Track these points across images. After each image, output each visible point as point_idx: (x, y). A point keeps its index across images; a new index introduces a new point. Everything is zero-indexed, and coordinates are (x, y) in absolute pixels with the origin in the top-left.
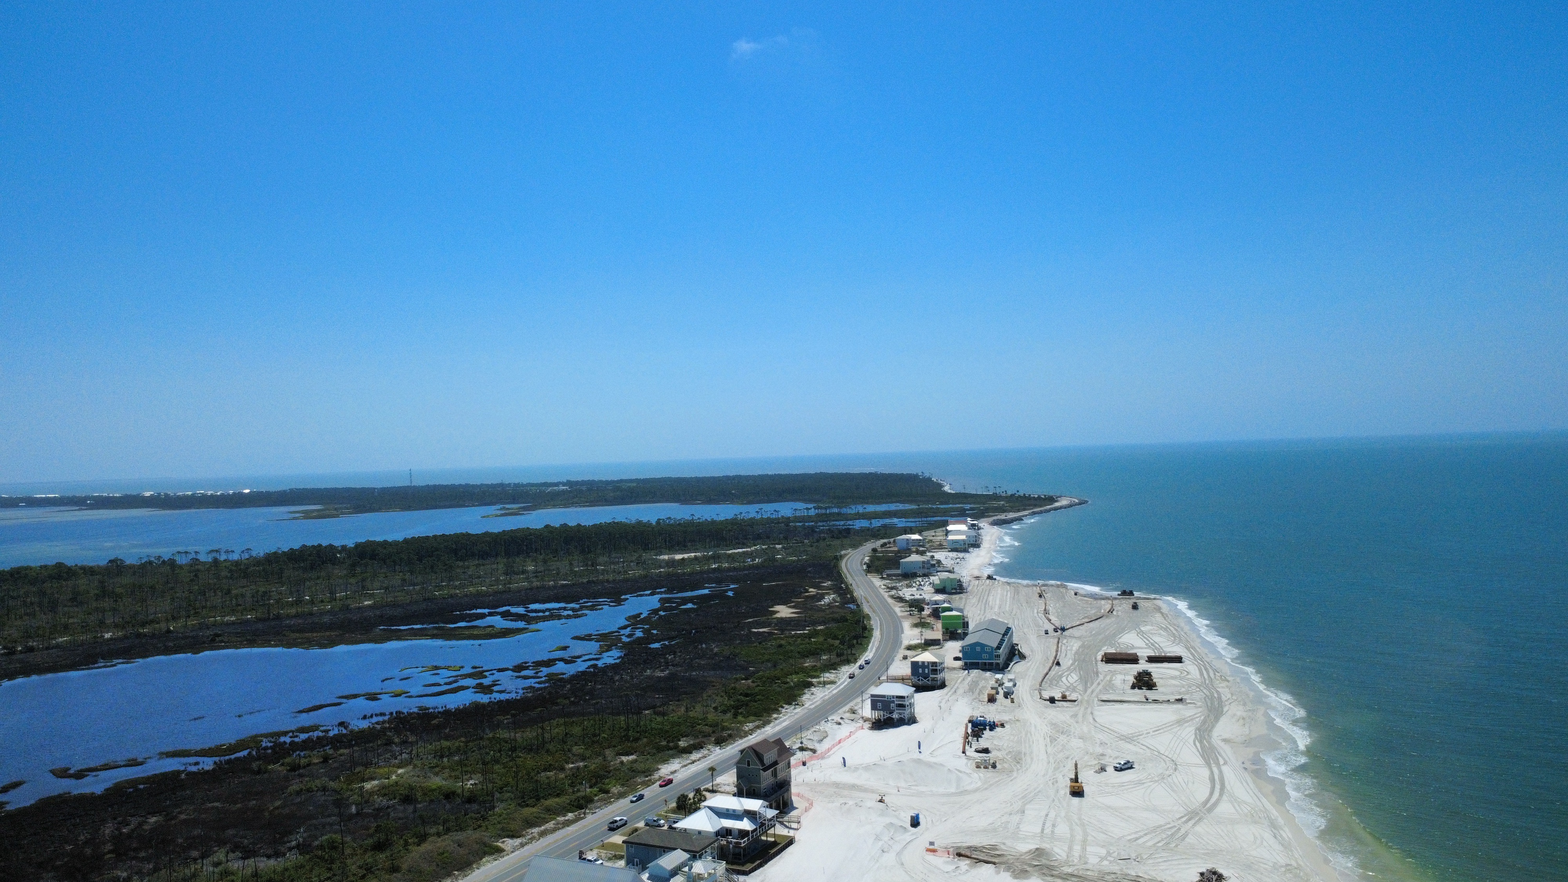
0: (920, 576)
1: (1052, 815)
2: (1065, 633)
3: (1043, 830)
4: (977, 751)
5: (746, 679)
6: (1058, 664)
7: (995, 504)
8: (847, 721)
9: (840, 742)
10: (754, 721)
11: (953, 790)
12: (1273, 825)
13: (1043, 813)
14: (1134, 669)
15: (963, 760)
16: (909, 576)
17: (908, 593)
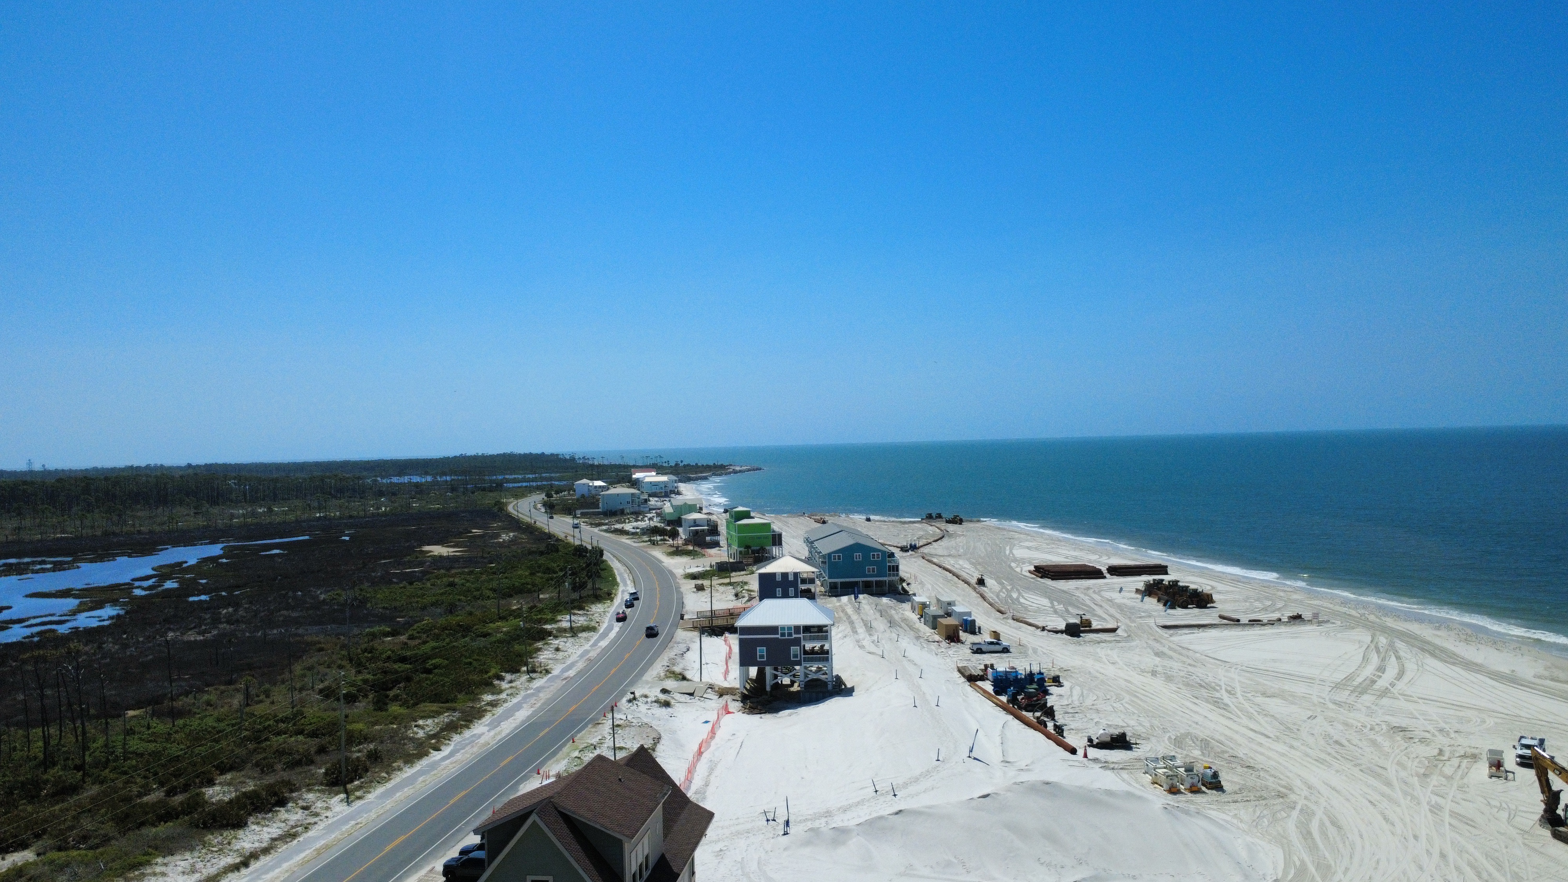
2: (920, 552)
4: (1099, 745)
5: (394, 633)
6: (981, 583)
8: (678, 696)
10: (438, 713)
16: (617, 514)
17: (628, 527)
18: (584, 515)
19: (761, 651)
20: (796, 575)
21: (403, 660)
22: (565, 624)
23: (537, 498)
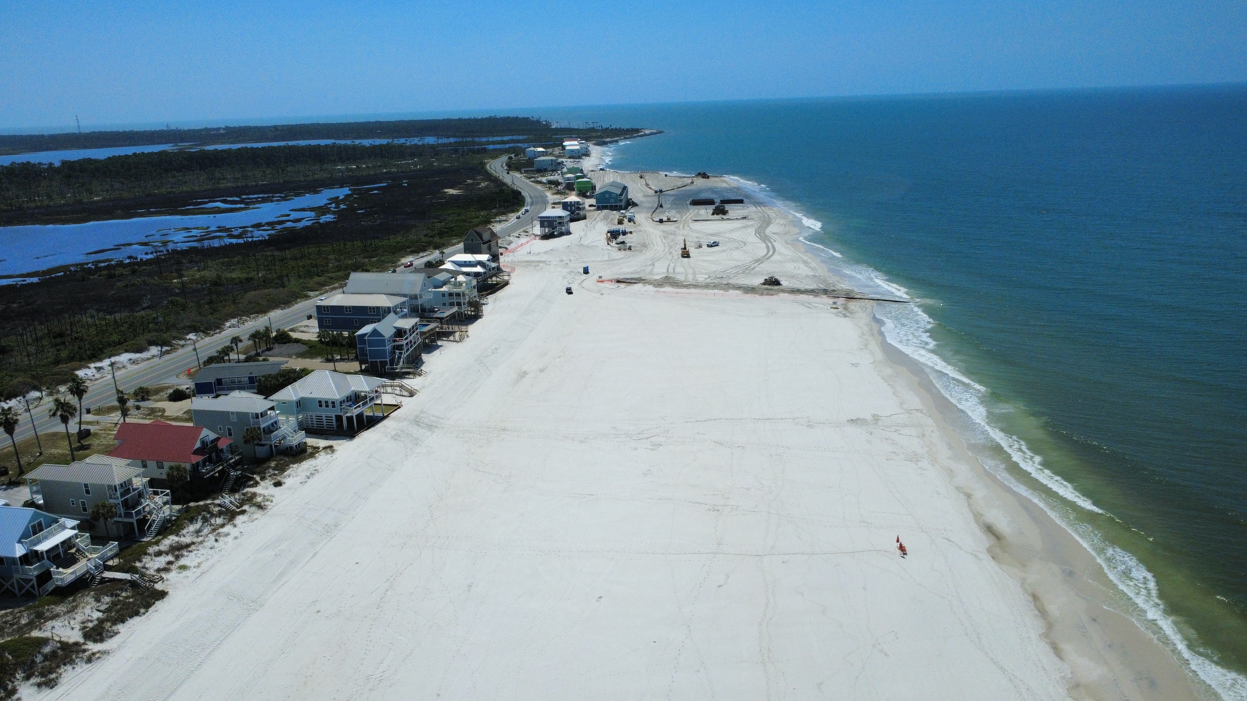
0: (549, 171)
1: (672, 265)
2: (663, 193)
3: (668, 271)
4: (617, 244)
5: (440, 222)
6: (661, 206)
7: (594, 134)
8: (523, 236)
9: (522, 245)
10: (457, 239)
11: (606, 259)
12: (805, 262)
13: (667, 265)
14: (713, 207)
15: (609, 247)
16: (542, 171)
17: (544, 180)
18: (526, 172)
19: (546, 223)
20: (574, 202)
21: (446, 228)
22: (498, 219)
23: (504, 158)
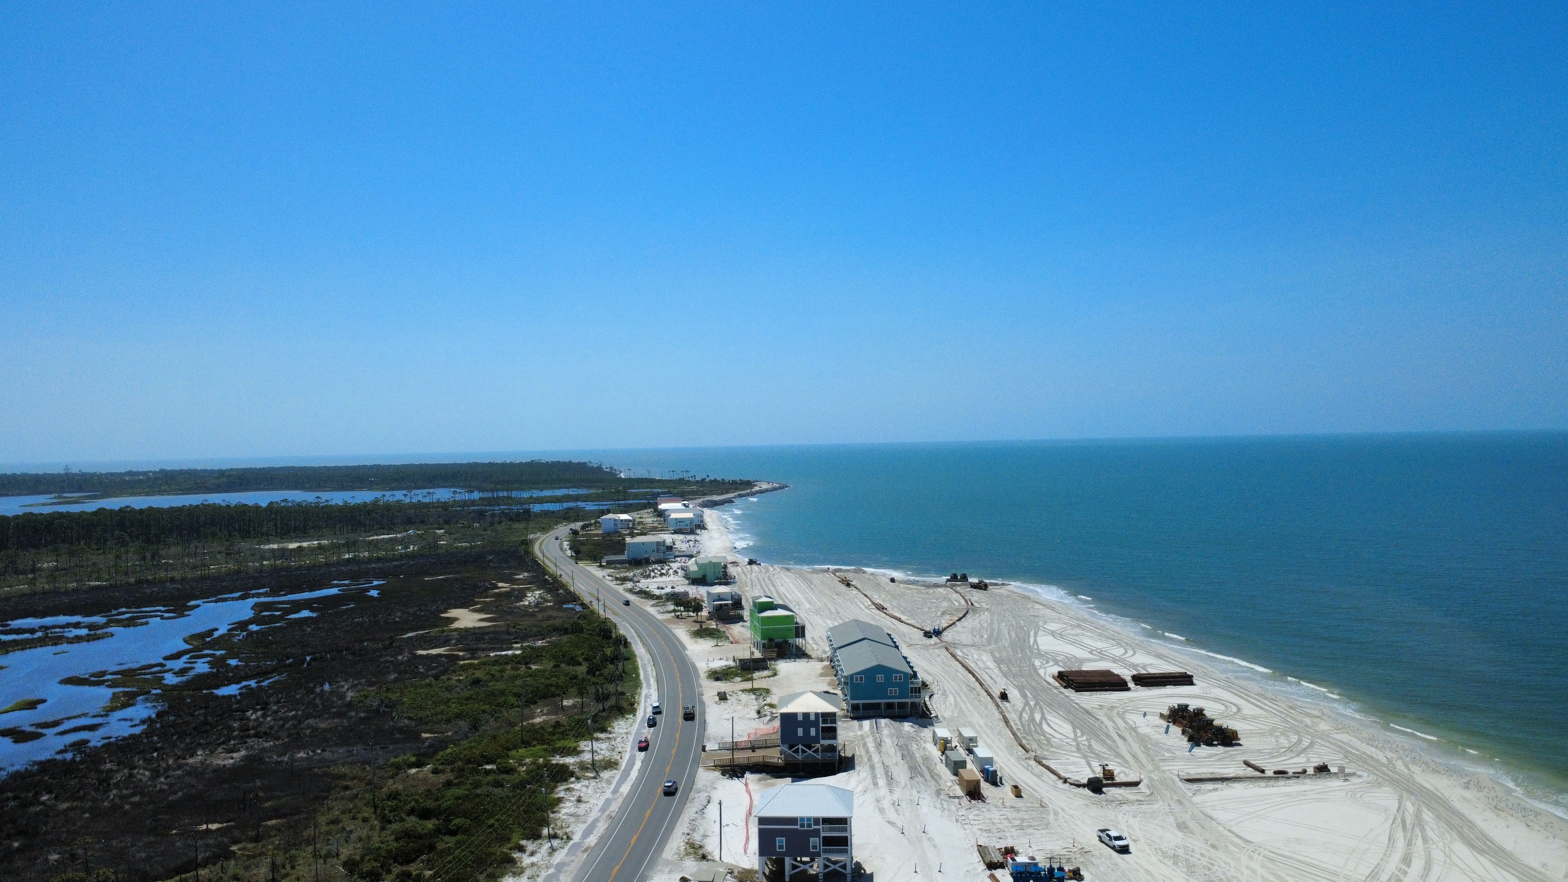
0: (655, 563)
2: (947, 639)
16: (640, 562)
17: (649, 586)
18: (610, 564)
19: (781, 841)
20: (817, 714)
22: (587, 757)
23: (563, 530)
